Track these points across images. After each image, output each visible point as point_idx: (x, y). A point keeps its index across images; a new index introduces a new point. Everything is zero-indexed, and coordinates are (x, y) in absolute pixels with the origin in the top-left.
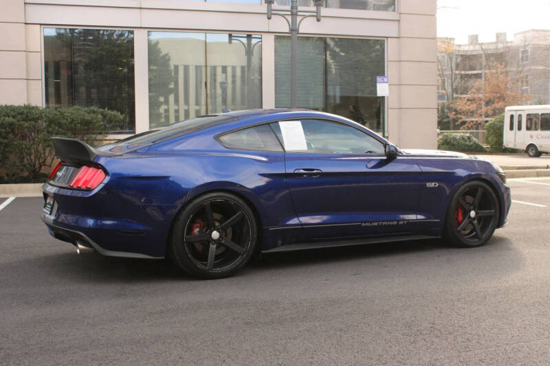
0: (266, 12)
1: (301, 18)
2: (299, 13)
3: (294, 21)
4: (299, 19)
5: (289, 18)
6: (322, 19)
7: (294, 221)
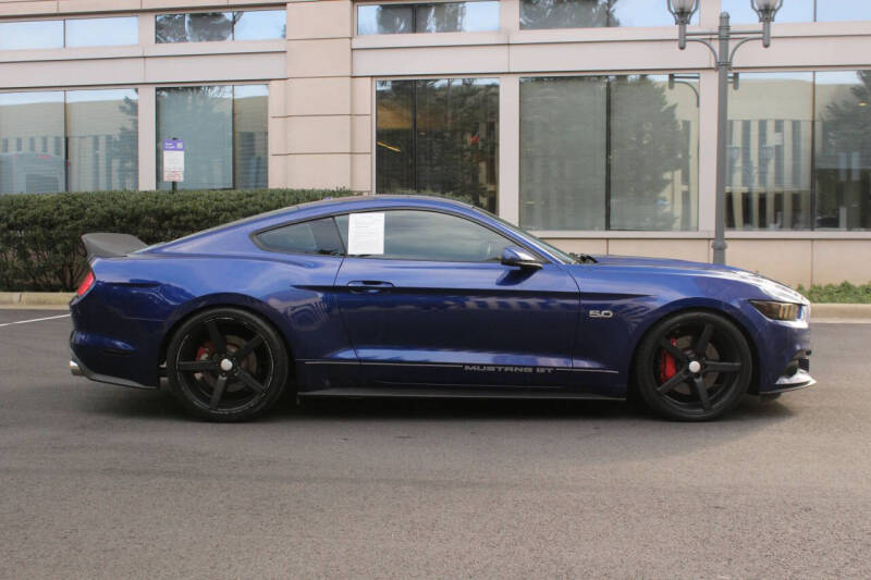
0: (677, 37)
1: (737, 42)
2: (732, 36)
3: (724, 49)
4: (732, 45)
5: (716, 45)
6: (772, 42)
7: (348, 354)
